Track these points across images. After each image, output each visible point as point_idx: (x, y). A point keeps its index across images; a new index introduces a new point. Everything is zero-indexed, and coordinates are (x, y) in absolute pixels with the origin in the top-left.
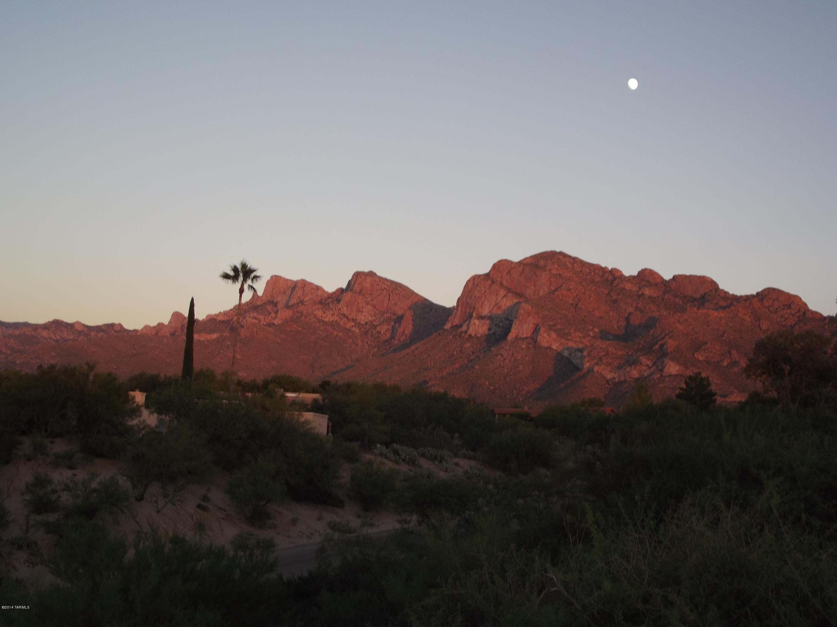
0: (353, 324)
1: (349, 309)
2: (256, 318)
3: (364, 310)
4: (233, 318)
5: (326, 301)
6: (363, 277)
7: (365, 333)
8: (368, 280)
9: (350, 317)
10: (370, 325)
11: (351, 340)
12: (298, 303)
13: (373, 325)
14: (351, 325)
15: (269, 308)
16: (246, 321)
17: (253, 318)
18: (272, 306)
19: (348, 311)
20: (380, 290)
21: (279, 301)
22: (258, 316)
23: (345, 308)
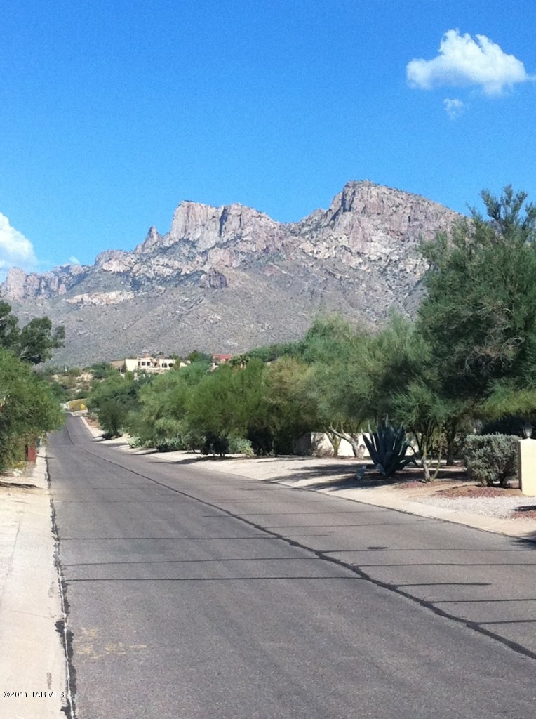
0: (361, 261)
1: (351, 239)
2: (167, 266)
3: (374, 238)
4: (132, 268)
5: (300, 230)
6: (364, 188)
7: (382, 273)
8: (374, 193)
9: (353, 251)
10: (386, 261)
11: (364, 285)
12: (234, 240)
13: (391, 260)
14: (358, 262)
15: (185, 250)
16: (154, 270)
17: (163, 265)
18: (188, 247)
19: (349, 242)
20: (393, 206)
21: (198, 240)
22: (170, 263)
23: (345, 237)
